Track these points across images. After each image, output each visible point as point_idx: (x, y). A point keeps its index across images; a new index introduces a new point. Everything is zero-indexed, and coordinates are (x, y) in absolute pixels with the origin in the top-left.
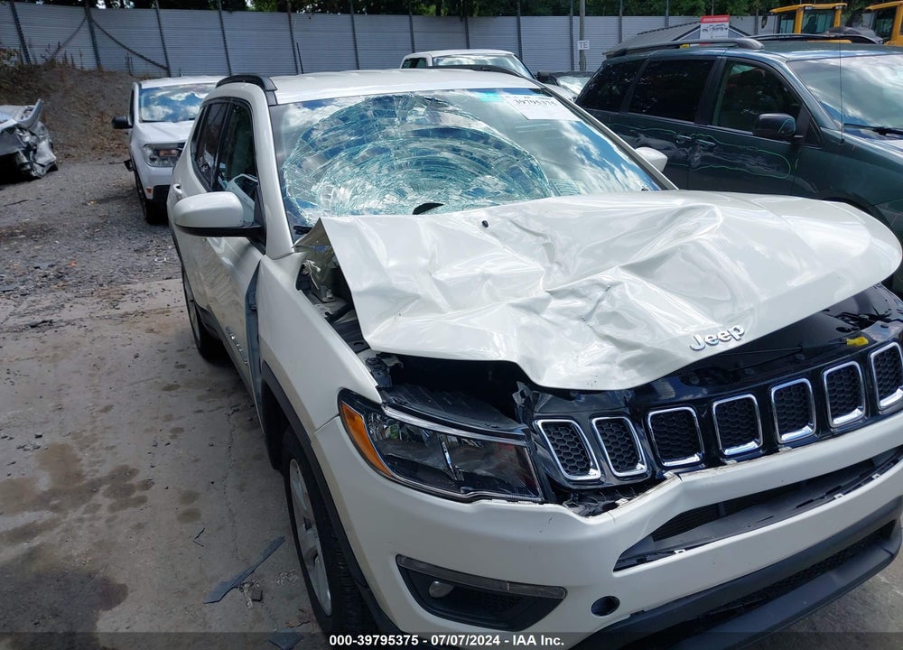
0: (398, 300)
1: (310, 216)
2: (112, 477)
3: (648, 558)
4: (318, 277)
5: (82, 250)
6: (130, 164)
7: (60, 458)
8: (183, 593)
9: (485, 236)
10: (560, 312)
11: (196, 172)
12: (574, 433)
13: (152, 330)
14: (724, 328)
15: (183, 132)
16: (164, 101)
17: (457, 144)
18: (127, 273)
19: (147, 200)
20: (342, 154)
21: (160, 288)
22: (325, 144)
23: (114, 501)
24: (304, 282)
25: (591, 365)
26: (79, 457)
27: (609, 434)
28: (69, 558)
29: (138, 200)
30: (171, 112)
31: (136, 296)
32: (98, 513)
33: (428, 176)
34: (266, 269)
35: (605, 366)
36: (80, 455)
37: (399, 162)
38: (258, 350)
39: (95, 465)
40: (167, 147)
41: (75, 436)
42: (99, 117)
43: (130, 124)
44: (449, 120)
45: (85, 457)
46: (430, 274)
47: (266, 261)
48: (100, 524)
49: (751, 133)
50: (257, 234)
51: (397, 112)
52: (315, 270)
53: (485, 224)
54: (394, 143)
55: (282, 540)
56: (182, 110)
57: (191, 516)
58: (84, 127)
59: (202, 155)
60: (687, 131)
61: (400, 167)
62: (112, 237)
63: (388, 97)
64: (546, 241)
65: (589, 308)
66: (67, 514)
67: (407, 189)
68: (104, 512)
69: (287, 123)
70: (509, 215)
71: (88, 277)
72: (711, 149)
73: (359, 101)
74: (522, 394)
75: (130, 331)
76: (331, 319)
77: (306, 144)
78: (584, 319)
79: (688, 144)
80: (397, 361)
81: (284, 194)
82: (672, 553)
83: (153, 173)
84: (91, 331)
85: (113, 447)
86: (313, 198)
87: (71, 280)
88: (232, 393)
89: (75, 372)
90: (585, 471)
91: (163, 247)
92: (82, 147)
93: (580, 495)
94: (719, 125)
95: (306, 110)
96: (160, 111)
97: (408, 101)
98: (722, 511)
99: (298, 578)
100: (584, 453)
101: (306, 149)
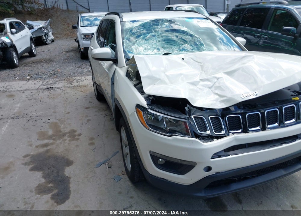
0: (154, 80)
1: (130, 56)
2: (69, 132)
3: (222, 156)
4: (132, 73)
5: (61, 66)
6: (77, 40)
7: (55, 126)
8: (89, 164)
9: (183, 62)
10: (203, 86)
11: (97, 42)
12: (203, 120)
13: (82, 91)
14: (252, 92)
15: (93, 30)
16: (88, 20)
17: (177, 34)
18: (75, 74)
19: (81, 52)
20: (141, 37)
21: (85, 79)
22: (137, 33)
23: (70, 138)
24: (128, 75)
25: (210, 101)
26: (60, 126)
27: (214, 121)
28: (58, 152)
29: (79, 52)
30: (89, 23)
31: (77, 81)
32: (66, 142)
33: (168, 44)
34: (117, 71)
35: (214, 102)
36: (60, 125)
37: (159, 40)
38: (114, 95)
39: (65, 128)
40: (88, 35)
41: (59, 120)
42: (67, 25)
43: (77, 27)
44: (175, 27)
45: (62, 126)
46: (165, 73)
47: (117, 68)
48: (66, 144)
49: (280, 33)
50: (115, 61)
51: (159, 24)
52: (131, 71)
53: (183, 59)
54: (157, 34)
55: (118, 152)
56: (93, 22)
57: (92, 144)
58: (62, 28)
59: (99, 37)
60: (259, 32)
61: (159, 41)
62: (71, 63)
63: (157, 20)
64: (201, 64)
65: (212, 85)
66: (57, 141)
67: (161, 49)
68: (67, 141)
69: (125, 27)
70: (190, 56)
71: (63, 74)
72: (266, 39)
73: (148, 21)
74: (188, 108)
75: (75, 91)
76: (135, 86)
77: (131, 34)
78: (210, 88)
79: (258, 37)
80: (153, 98)
81: (124, 49)
82: (229, 156)
83: (84, 43)
84: (64, 91)
85: (70, 124)
86: (132, 50)
87: (58, 75)
88: (106, 111)
89: (60, 102)
90: (205, 131)
91: (86, 66)
92: (62, 34)
93: (203, 138)
94: (270, 31)
95: (131, 23)
96: (86, 23)
97: (163, 21)
98: (247, 146)
99: (122, 162)
100: (205, 126)
101: (131, 35)
